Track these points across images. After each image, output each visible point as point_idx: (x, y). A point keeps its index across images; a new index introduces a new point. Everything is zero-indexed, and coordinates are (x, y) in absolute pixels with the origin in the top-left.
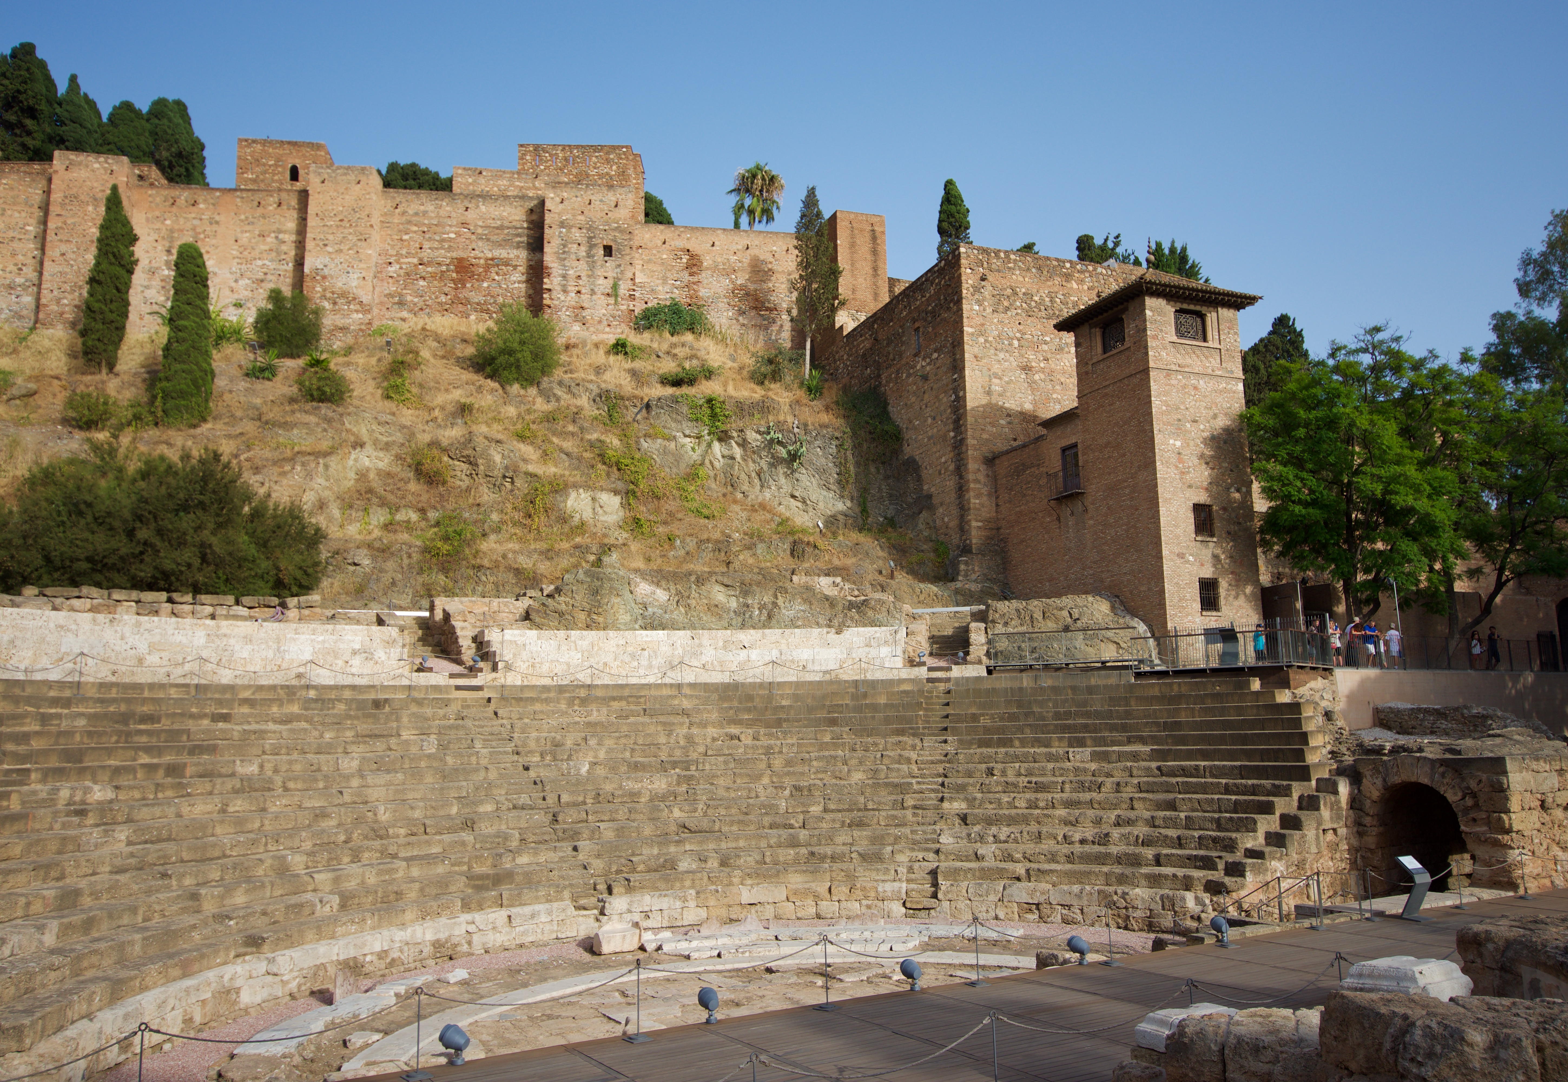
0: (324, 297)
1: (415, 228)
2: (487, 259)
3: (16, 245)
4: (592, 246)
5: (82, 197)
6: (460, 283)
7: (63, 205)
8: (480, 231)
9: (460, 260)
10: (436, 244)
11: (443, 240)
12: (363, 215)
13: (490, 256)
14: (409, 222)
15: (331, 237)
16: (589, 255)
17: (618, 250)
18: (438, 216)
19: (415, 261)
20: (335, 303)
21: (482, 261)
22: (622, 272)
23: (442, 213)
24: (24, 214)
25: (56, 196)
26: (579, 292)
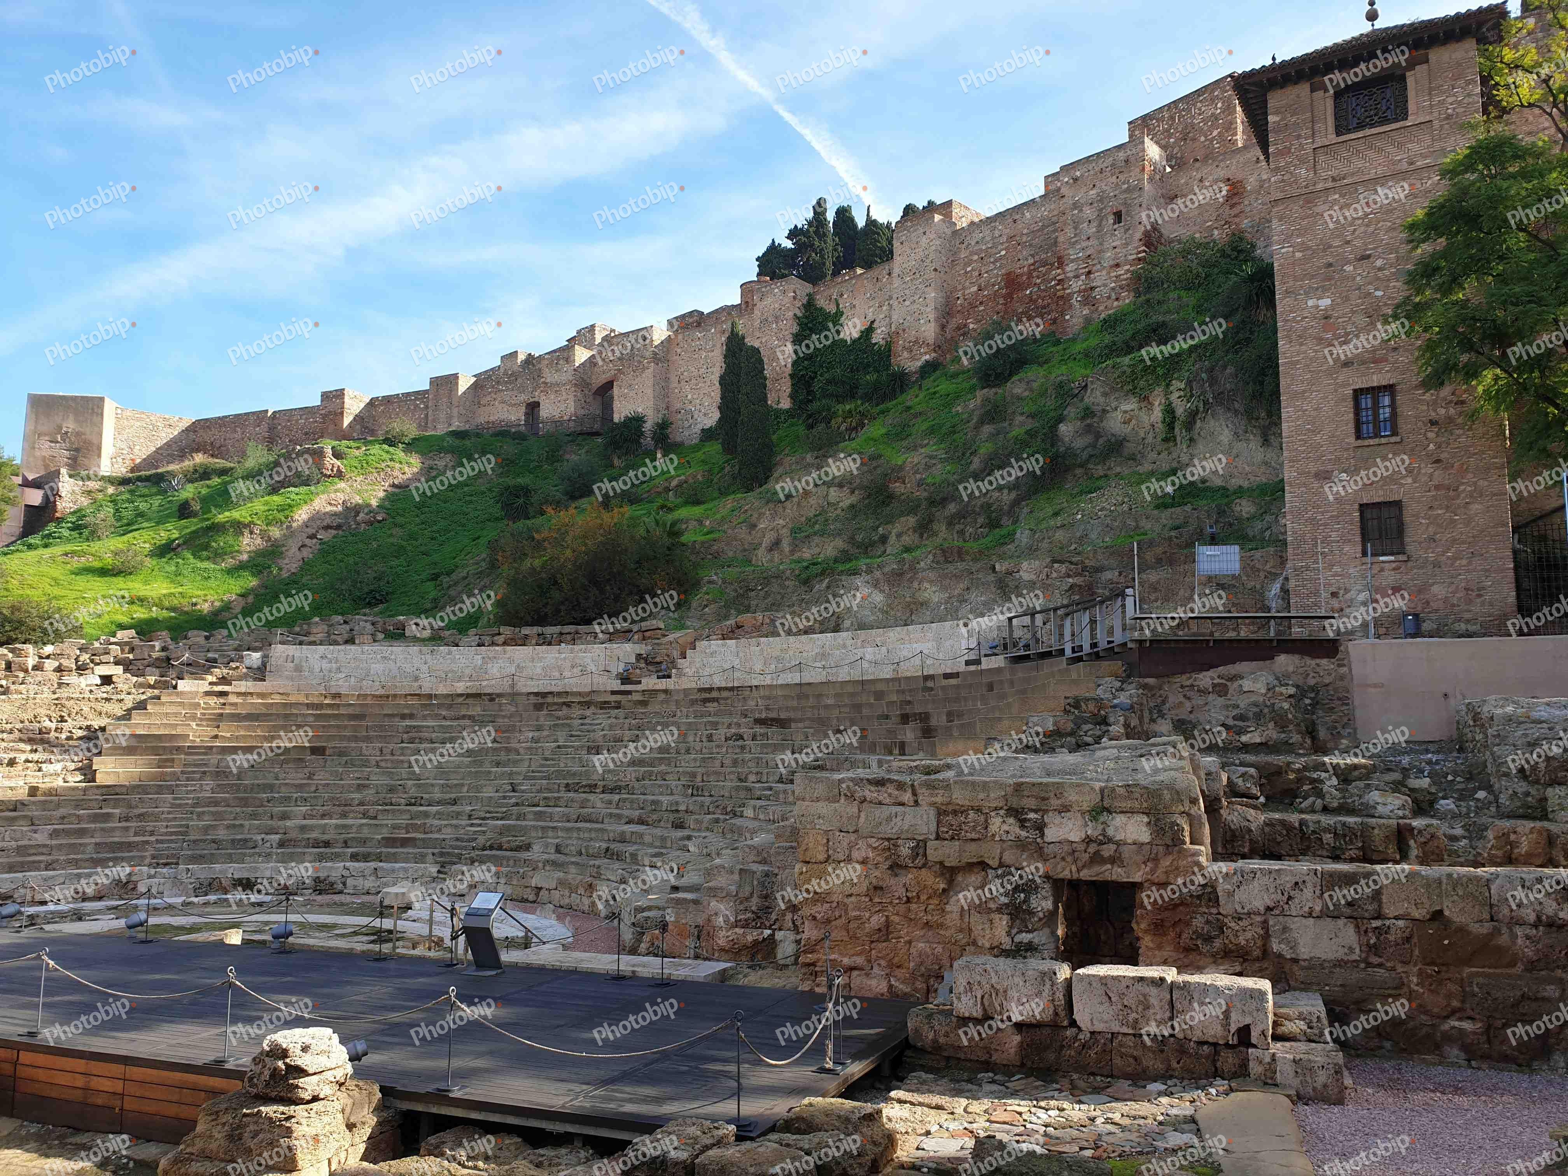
0: (904, 348)
1: (976, 257)
2: (1030, 266)
4: (1101, 218)
5: (769, 319)
6: (1009, 296)
7: (760, 328)
8: (1024, 239)
9: (1008, 274)
10: (992, 266)
11: (996, 261)
12: (928, 262)
13: (1031, 261)
14: (972, 253)
15: (907, 292)
16: (1100, 229)
17: (1128, 213)
18: (993, 238)
19: (975, 289)
20: (911, 351)
21: (1026, 268)
23: (997, 233)
25: (756, 323)
26: (1089, 273)
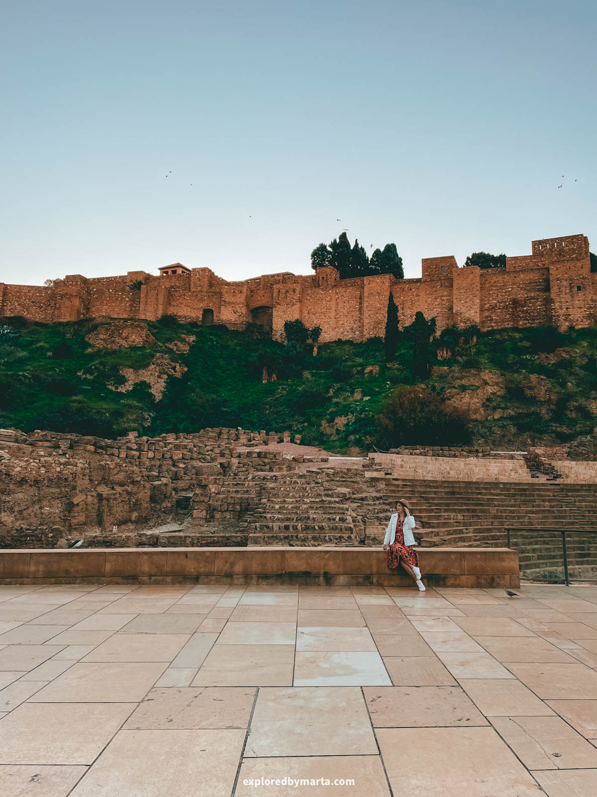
0: (461, 321)
1: (495, 288)
2: (525, 298)
3: (353, 313)
4: (571, 287)
5: (374, 293)
6: (515, 308)
7: (368, 297)
8: (521, 286)
9: (514, 299)
10: (504, 294)
11: (506, 292)
12: (475, 286)
13: (526, 296)
14: (492, 286)
15: (462, 297)
16: (571, 291)
17: (584, 288)
18: (504, 282)
19: (495, 302)
20: (466, 323)
21: (523, 298)
22: (586, 297)
23: (505, 280)
24: (355, 302)
25: (366, 294)
26: (567, 308)
